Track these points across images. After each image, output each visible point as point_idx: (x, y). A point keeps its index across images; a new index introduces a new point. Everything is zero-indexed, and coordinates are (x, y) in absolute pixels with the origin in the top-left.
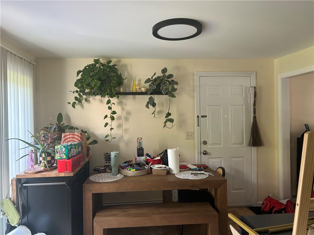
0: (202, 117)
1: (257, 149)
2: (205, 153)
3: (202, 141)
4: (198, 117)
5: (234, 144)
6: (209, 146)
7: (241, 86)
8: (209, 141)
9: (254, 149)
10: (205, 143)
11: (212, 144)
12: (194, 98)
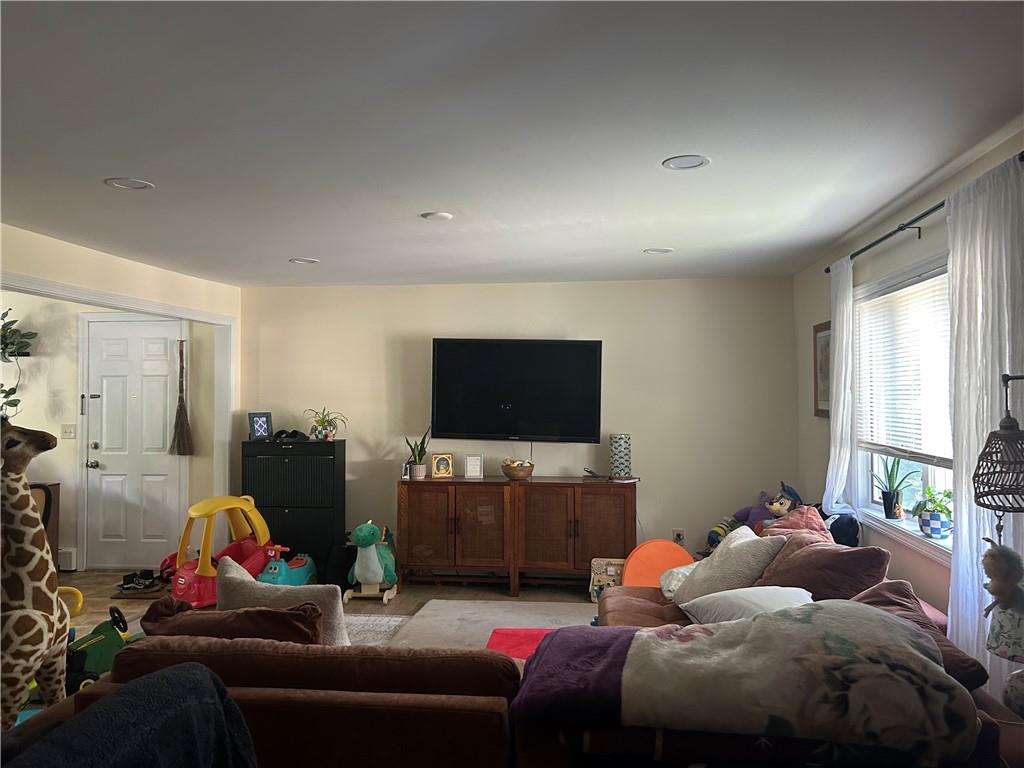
0: (92, 397)
1: (191, 460)
2: (96, 465)
3: (91, 442)
4: (83, 397)
5: (148, 449)
6: (104, 453)
7: (164, 339)
8: (104, 445)
9: (185, 459)
10: (96, 446)
11: (108, 449)
12: (77, 361)
